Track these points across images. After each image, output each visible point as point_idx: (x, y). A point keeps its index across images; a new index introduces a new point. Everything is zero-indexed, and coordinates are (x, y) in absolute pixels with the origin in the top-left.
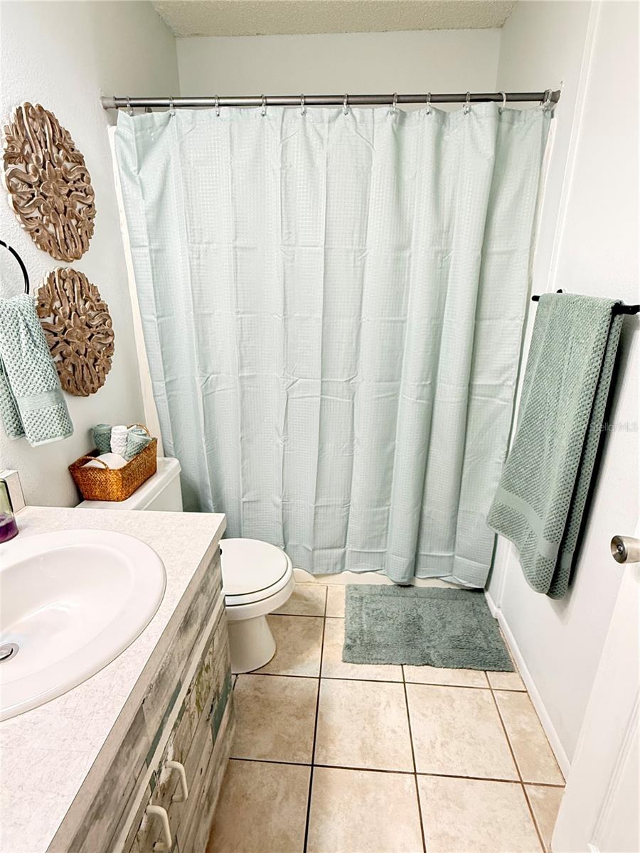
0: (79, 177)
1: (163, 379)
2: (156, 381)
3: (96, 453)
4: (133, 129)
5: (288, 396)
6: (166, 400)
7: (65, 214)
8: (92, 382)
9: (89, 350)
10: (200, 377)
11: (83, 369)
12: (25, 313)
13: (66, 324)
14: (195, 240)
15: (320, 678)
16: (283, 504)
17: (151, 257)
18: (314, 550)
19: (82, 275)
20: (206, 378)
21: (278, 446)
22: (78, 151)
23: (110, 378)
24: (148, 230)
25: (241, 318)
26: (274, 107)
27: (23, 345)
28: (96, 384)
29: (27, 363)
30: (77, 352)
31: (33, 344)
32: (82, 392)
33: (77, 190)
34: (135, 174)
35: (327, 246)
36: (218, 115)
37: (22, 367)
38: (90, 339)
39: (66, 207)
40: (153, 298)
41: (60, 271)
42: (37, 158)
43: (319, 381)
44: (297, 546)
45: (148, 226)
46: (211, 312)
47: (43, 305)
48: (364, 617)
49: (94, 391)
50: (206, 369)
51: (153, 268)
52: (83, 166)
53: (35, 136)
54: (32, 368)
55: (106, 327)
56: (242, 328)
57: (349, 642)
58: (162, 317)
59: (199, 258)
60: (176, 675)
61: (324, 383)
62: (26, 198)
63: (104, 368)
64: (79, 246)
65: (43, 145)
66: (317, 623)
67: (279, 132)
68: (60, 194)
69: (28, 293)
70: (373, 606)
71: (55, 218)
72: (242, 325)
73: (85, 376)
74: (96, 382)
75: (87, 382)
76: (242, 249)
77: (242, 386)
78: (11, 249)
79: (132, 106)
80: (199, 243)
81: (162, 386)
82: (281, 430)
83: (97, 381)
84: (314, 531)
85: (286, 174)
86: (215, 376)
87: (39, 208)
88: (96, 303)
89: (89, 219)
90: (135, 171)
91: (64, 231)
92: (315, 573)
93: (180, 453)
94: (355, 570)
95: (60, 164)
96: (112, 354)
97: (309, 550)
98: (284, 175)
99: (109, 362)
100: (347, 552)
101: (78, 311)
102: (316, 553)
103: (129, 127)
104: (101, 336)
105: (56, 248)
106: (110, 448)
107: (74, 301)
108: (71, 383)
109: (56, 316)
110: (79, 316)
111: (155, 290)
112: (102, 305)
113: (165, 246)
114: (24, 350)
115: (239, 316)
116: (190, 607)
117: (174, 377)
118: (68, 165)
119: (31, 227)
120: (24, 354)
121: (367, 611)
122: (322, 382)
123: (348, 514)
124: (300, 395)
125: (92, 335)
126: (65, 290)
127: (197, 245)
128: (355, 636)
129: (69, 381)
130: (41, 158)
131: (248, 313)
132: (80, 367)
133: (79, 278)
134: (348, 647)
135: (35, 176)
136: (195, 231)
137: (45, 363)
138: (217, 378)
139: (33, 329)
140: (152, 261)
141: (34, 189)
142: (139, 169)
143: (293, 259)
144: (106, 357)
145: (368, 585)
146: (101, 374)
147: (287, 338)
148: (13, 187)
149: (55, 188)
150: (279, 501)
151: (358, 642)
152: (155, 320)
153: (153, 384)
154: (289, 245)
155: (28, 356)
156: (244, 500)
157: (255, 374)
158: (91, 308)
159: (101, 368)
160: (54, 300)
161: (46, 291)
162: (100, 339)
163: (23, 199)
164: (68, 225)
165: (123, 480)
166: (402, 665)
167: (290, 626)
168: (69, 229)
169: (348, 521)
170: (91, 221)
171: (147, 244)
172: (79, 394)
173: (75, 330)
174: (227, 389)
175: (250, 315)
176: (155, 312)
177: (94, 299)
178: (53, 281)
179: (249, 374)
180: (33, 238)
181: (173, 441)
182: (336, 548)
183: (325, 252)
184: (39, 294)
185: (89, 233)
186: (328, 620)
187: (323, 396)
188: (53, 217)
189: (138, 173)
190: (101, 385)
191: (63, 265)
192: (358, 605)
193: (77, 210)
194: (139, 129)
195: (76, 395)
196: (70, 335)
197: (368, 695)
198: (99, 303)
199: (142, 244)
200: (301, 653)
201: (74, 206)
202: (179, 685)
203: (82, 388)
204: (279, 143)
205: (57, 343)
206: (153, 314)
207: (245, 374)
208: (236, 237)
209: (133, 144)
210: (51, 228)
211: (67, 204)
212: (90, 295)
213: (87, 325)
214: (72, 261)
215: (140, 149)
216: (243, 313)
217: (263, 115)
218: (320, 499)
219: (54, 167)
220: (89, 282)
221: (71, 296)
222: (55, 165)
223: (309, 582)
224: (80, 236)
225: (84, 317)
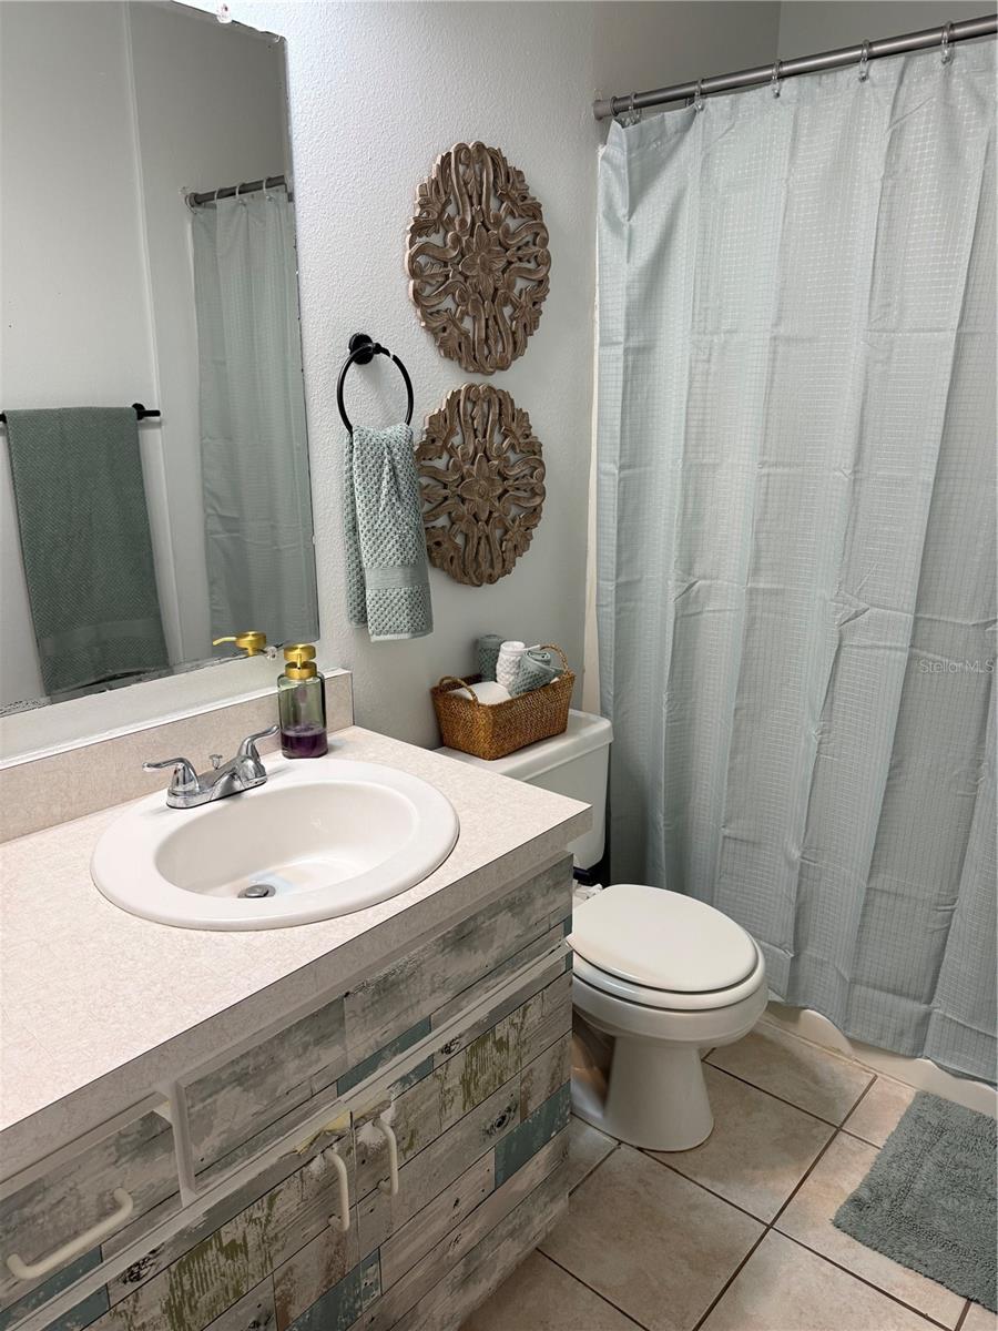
0: (529, 238)
1: (614, 577)
2: (603, 580)
3: (476, 679)
4: (625, 147)
5: (841, 639)
6: (613, 615)
7: (493, 301)
8: (492, 566)
9: (495, 515)
10: (677, 580)
11: (479, 543)
12: (395, 450)
13: (465, 471)
14: (705, 328)
15: (769, 1227)
16: (802, 864)
17: (626, 361)
18: (854, 982)
19: (506, 395)
20: (687, 585)
21: (808, 740)
22: (535, 199)
23: (524, 564)
24: (627, 315)
25: (768, 475)
26: (885, 61)
27: (383, 496)
28: (498, 570)
29: (382, 522)
30: (475, 516)
31: (396, 496)
32: (470, 578)
33: (520, 259)
34: (624, 220)
35: (964, 330)
36: (778, 95)
37: (376, 526)
38: (500, 497)
39: (496, 290)
40: (618, 434)
41: (468, 389)
42: (463, 222)
43: (911, 617)
44: (822, 963)
45: (628, 308)
46: (717, 461)
47: (433, 441)
48: (929, 1166)
49: (492, 580)
50: (690, 569)
51: (625, 382)
52: (538, 221)
53: (464, 190)
54: (388, 529)
55: (534, 481)
56: (767, 494)
57: (865, 1194)
58: (630, 467)
59: (709, 361)
60: (423, 1003)
61: (920, 624)
62: (434, 282)
63: (515, 547)
64: (511, 348)
65: (475, 201)
66: (815, 1131)
67: (889, 107)
68: (490, 270)
69: (408, 423)
70: (961, 1156)
71: (476, 308)
72: (767, 488)
73: (481, 553)
74: (498, 566)
75: (483, 564)
76: (788, 340)
77: (751, 608)
78: (396, 359)
79: (636, 107)
80: (712, 334)
81: (610, 588)
82: (819, 707)
83: (501, 565)
84: (859, 941)
85: (894, 187)
86: (708, 582)
87: (454, 295)
88: (521, 440)
89: (535, 304)
90: (624, 216)
91: (487, 327)
92: (850, 1034)
93: (624, 713)
94: (946, 1064)
95: (498, 222)
96: (536, 526)
97: (845, 980)
98: (888, 191)
99: (527, 539)
100: (934, 1017)
101: (488, 453)
102: (860, 991)
103: (621, 146)
104: (521, 494)
105: (468, 353)
106: (496, 675)
107: (484, 437)
108: (455, 562)
109: (451, 457)
110: (489, 461)
111: (623, 420)
112: (532, 444)
113: (656, 340)
114: (383, 503)
115: (765, 471)
116: (473, 918)
117: (637, 577)
118: (512, 224)
119: (434, 325)
120: (381, 509)
121: (940, 1158)
122: (917, 620)
123: (948, 928)
124: (869, 643)
125: (506, 491)
126: (473, 419)
127: (708, 338)
128: (885, 1192)
129: (452, 558)
130: (469, 220)
131: (784, 466)
132: (476, 540)
133: (500, 400)
134: (856, 1202)
135: (454, 248)
136: (709, 312)
137: (407, 524)
138: (710, 586)
139: (401, 475)
140: (626, 368)
141: (450, 268)
142: (631, 213)
143: (889, 358)
144: (522, 529)
145: (974, 1113)
146: (508, 555)
147: (855, 521)
148: (418, 270)
149: (483, 263)
150: (796, 854)
151: (886, 1205)
152: (617, 472)
153: (598, 584)
154: (884, 330)
155: (386, 512)
156: (727, 832)
157: (781, 586)
158: (512, 447)
159: (510, 545)
160: (452, 433)
161: (442, 421)
162: (518, 498)
163: (431, 285)
164: (495, 317)
165: (494, 725)
166: (970, 1300)
167: (760, 1111)
168: (497, 323)
169: (944, 945)
170: (537, 307)
171: (621, 339)
172: (466, 580)
173: (477, 481)
174: (725, 610)
175: (786, 470)
176: (617, 458)
177: (519, 433)
178: (455, 404)
179: (768, 586)
180: (436, 340)
181: (615, 690)
182: (907, 996)
183: (958, 341)
184: (430, 423)
185: (530, 326)
186: (843, 1138)
187: (914, 651)
188: (473, 307)
189: (629, 220)
190: (506, 572)
191: (477, 379)
192: (926, 1137)
193: (516, 291)
194: (636, 145)
195: (461, 582)
196: (469, 488)
197: (855, 1309)
198: (527, 440)
199: (614, 339)
200: (755, 1168)
201: (511, 286)
202: (426, 1027)
203: (471, 573)
204: (886, 126)
205: (446, 499)
206: (615, 462)
207: (762, 585)
208: (780, 318)
209: (624, 171)
210: (467, 324)
211: (499, 284)
212: (514, 426)
213: (499, 473)
214: (492, 373)
215: (636, 177)
216: (776, 465)
217: (864, 79)
218: (881, 876)
219: (488, 230)
220: (516, 406)
221: (480, 429)
222: (489, 227)
223: (839, 1051)
224: (514, 333)
225: (496, 462)
